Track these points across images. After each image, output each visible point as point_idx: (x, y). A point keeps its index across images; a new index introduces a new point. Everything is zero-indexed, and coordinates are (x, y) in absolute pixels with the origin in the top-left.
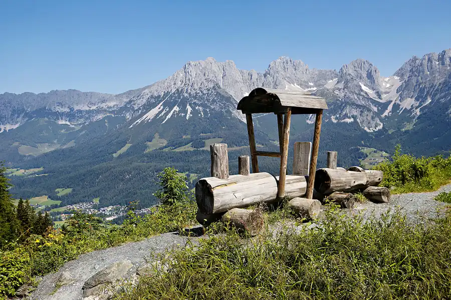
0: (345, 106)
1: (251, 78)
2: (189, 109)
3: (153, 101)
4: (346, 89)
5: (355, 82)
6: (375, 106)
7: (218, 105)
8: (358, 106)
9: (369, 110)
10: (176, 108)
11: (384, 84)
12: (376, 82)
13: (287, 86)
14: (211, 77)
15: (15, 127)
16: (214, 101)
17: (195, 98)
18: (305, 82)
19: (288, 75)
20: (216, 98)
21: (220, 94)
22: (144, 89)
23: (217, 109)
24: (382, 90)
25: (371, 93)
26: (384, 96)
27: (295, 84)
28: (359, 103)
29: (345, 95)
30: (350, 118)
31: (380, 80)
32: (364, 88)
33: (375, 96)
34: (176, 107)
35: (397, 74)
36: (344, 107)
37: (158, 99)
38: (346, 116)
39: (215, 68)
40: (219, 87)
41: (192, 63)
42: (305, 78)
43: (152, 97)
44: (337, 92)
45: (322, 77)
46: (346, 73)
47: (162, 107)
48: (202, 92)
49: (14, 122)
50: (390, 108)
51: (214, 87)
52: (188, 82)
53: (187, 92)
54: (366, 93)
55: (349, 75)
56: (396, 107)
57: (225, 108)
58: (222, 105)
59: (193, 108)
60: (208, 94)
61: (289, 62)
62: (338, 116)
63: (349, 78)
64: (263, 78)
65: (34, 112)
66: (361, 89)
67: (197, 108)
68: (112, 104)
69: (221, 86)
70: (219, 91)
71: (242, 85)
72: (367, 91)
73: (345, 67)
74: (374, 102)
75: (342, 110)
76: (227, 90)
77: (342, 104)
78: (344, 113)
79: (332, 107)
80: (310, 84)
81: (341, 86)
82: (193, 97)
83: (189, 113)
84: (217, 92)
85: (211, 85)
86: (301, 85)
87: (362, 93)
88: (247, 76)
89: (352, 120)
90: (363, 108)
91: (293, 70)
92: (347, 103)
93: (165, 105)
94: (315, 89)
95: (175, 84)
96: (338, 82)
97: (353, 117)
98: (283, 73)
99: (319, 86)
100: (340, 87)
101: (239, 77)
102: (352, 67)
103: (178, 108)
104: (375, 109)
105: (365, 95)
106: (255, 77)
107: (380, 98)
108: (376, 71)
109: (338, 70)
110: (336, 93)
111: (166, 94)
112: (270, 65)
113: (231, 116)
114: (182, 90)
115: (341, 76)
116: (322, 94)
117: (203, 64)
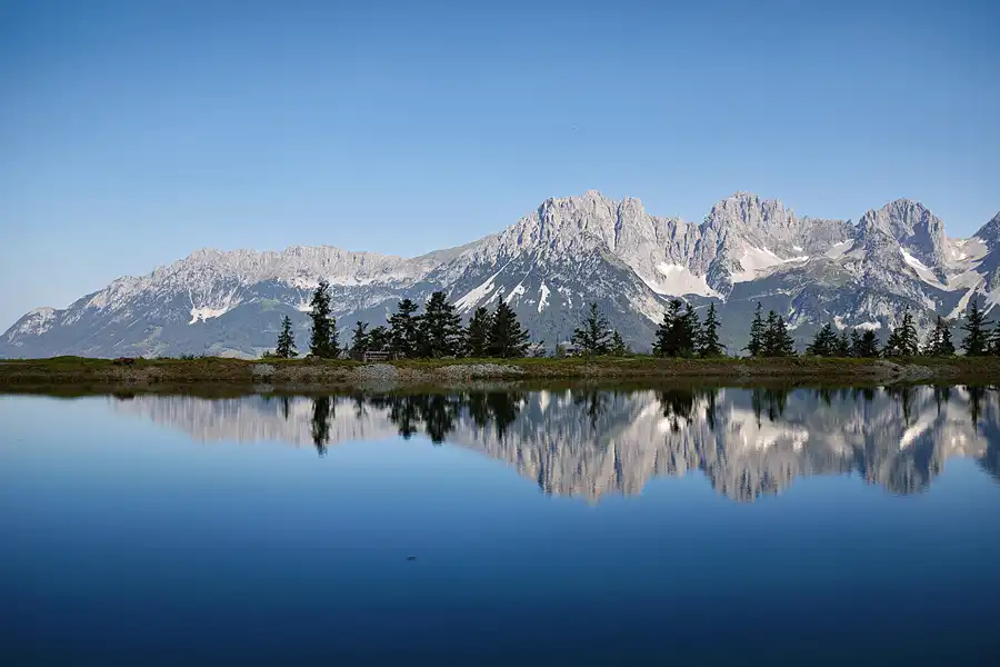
0: (865, 296)
1: (674, 234)
2: (545, 290)
3: (477, 272)
4: (869, 261)
5: (891, 248)
6: (931, 298)
7: (602, 285)
8: (891, 297)
9: (917, 307)
10: (519, 289)
11: (953, 253)
12: (936, 249)
13: (746, 252)
14: (592, 229)
15: (218, 313)
16: (594, 277)
17: (558, 269)
18: (784, 243)
19: (751, 230)
20: (598, 272)
21: (607, 263)
22: (465, 248)
23: (600, 292)
24: (948, 264)
25: (926, 273)
26: (951, 278)
27: (765, 248)
28: (895, 291)
29: (867, 274)
30: (872, 321)
31: (946, 243)
32: (909, 259)
33: (933, 277)
34: (519, 286)
35: (982, 233)
36: (861, 299)
37: (487, 270)
38: (866, 317)
39: (601, 212)
40: (607, 250)
41: (556, 202)
42: (787, 235)
43: (474, 265)
44: (850, 267)
45: (818, 235)
46: (871, 229)
47: (492, 286)
48: (572, 258)
49: (215, 304)
50: (964, 303)
51: (596, 250)
52: (546, 238)
53: (542, 258)
54: (913, 271)
55: (879, 231)
56: (976, 301)
57: (615, 293)
58: (611, 285)
59: (553, 291)
60: (583, 262)
61: (754, 203)
62: (849, 315)
63: (877, 238)
64: (698, 235)
65: (254, 288)
66: (902, 262)
67: (560, 290)
68: (399, 276)
69: (612, 248)
70: (605, 256)
71: (654, 246)
72: (915, 266)
73: (872, 215)
74: (927, 289)
75: (857, 306)
76: (624, 257)
77: (859, 292)
78: (862, 310)
79: (838, 296)
80: (795, 248)
81: (860, 254)
82: (554, 267)
83: (543, 298)
84: (602, 260)
85: (590, 246)
86: (776, 251)
87: (905, 271)
88: (664, 230)
89: (878, 325)
90: (903, 302)
91: (762, 219)
92: (867, 290)
93: (497, 282)
94: (805, 258)
95: (520, 241)
96: (854, 247)
97: (880, 319)
98: (739, 223)
99: (813, 253)
100: (858, 257)
101: (648, 231)
102: (887, 215)
103: (523, 289)
104: (931, 305)
105: (909, 274)
106: (681, 231)
107: (942, 278)
108: (936, 225)
109: (856, 222)
110: (850, 269)
111: (503, 259)
112: (714, 209)
113: (627, 309)
114: (533, 253)
115: (860, 234)
116: (819, 269)
117: (578, 202)
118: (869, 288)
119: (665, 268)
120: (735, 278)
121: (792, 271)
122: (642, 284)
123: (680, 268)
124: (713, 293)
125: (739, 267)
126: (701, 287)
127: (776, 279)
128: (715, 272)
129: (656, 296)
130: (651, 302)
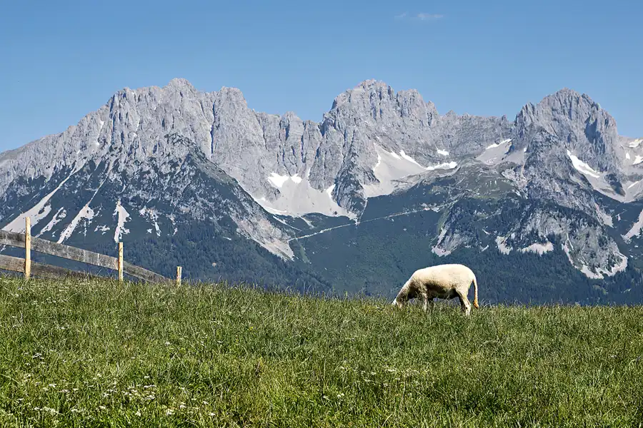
0: (532, 210)
1: (287, 136)
2: (122, 213)
3: (23, 191)
4: (531, 168)
5: (556, 150)
6: (607, 211)
7: (199, 204)
8: (565, 212)
9: (593, 222)
10: (86, 212)
11: (628, 156)
12: (608, 149)
13: (379, 158)
14: (181, 129)
16: (188, 194)
17: (138, 185)
18: (427, 147)
19: (383, 129)
20: (193, 187)
21: (204, 175)
23: (198, 214)
24: (624, 170)
25: (597, 179)
26: (628, 186)
27: (402, 153)
28: (566, 203)
29: (531, 183)
30: (543, 242)
31: (619, 144)
32: (577, 164)
33: (607, 186)
34: (86, 208)
36: (528, 216)
37: (37, 187)
38: (534, 237)
39: (190, 107)
40: (203, 158)
41: (132, 93)
42: (427, 137)
43: (21, 181)
44: (508, 175)
45: (472, 134)
46: (532, 125)
47: (48, 209)
48: (156, 169)
51: (188, 157)
52: (119, 144)
53: (116, 169)
54: (584, 178)
55: (541, 130)
57: (217, 213)
58: (211, 204)
59: (133, 212)
60: (172, 174)
61: (385, 95)
62: (513, 236)
63: (539, 138)
64: (318, 135)
66: (570, 168)
67: (142, 212)
69: (209, 155)
70: (201, 166)
71: (261, 152)
72: (586, 173)
73: (530, 109)
75: (524, 221)
76: (223, 166)
77: (523, 206)
78: (529, 228)
79: (499, 212)
80: (439, 152)
81: (520, 157)
82: (133, 182)
83: (121, 224)
84: (198, 171)
85: (181, 152)
86: (416, 155)
87: (574, 179)
88: (275, 130)
89: (549, 247)
90: (576, 217)
91: (397, 115)
93: (55, 203)
94: (453, 165)
95: (84, 147)
96: (512, 149)
97: (552, 238)
98: (369, 122)
99: (462, 158)
100: (518, 162)
101: (254, 132)
102: (548, 110)
103: (92, 212)
104: (608, 220)
105: (580, 182)
106: (296, 131)
107: (618, 189)
108: (607, 122)
109: (511, 119)
110: (508, 176)
111: (60, 174)
112: (335, 103)
113: (232, 233)
114: (102, 164)
115: (520, 133)
116: (476, 177)
117: (160, 95)
118: (536, 202)
119: (277, 180)
120: (369, 191)
121: (439, 182)
122: (251, 202)
123: (296, 179)
124: (341, 212)
125: (372, 178)
126: (326, 203)
127: (419, 193)
128: (346, 183)
129: (270, 217)
130: (264, 225)
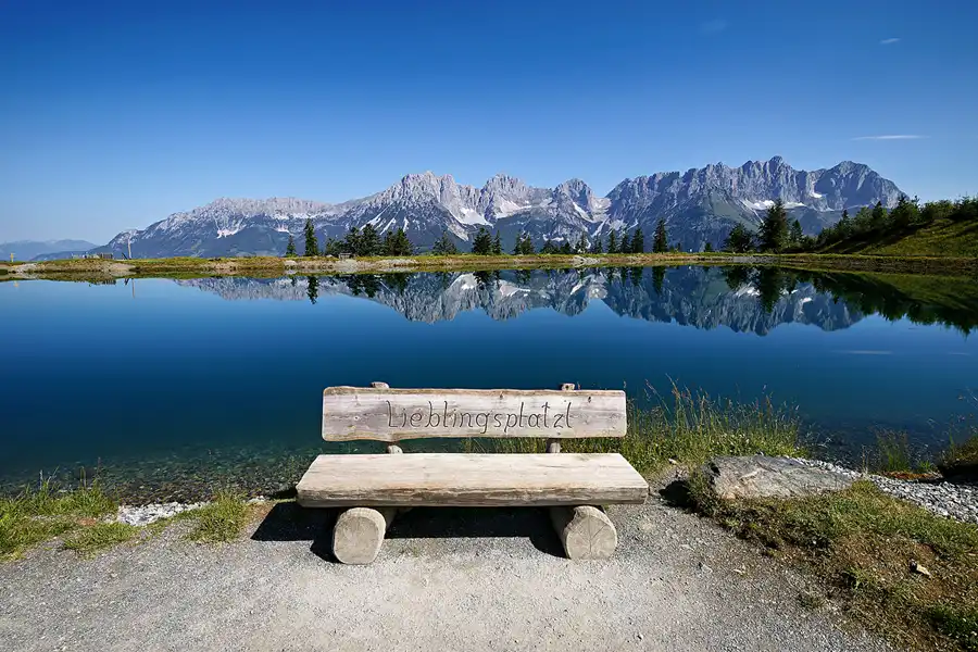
0: (557, 225)
1: (469, 194)
2: (406, 222)
3: (371, 212)
4: (559, 209)
6: (586, 226)
7: (434, 219)
8: (570, 226)
9: (580, 230)
10: (393, 221)
11: (596, 205)
12: (589, 203)
13: (503, 203)
14: (429, 191)
15: (233, 233)
16: (431, 215)
17: (412, 211)
18: (521, 200)
19: (505, 192)
20: (433, 213)
21: (436, 208)
22: (365, 199)
23: (433, 222)
24: (594, 210)
25: (584, 214)
26: (595, 217)
27: (512, 201)
28: (571, 222)
29: (558, 215)
30: (560, 237)
31: (593, 200)
32: (577, 208)
33: (587, 216)
34: (393, 219)
35: (609, 196)
36: (555, 226)
37: (376, 211)
38: (557, 235)
39: (434, 182)
40: (437, 201)
41: (411, 176)
42: (522, 195)
43: (370, 208)
44: (551, 211)
45: (535, 196)
46: (561, 192)
47: (380, 219)
48: (419, 206)
49: (230, 227)
50: (600, 228)
51: (431, 201)
52: (406, 195)
53: (404, 205)
54: (579, 213)
55: (564, 194)
56: (606, 228)
57: (441, 223)
58: (439, 219)
59: (410, 222)
60: (425, 207)
61: (507, 179)
62: (549, 234)
63: (563, 197)
64: (480, 194)
65: (252, 219)
66: (574, 209)
67: (414, 221)
68: (331, 213)
69: (439, 200)
70: (436, 204)
71: (459, 200)
72: (579, 211)
73: (561, 186)
74: (585, 222)
75: (554, 229)
76: (444, 205)
77: (554, 223)
78: (555, 232)
79: (545, 225)
80: (526, 202)
81: (555, 205)
83: (406, 226)
84: (434, 206)
85: (429, 199)
86: (517, 202)
87: (575, 213)
88: (464, 191)
89: (562, 239)
90: (573, 228)
91: (510, 187)
92: (558, 222)
93: (382, 217)
94: (530, 207)
95: (393, 196)
96: (553, 201)
97: (563, 236)
98: (500, 189)
99: (534, 204)
100: (554, 207)
101: (456, 193)
102: (568, 186)
103: (395, 221)
104: (586, 229)
105: (577, 214)
106: (473, 192)
107: (591, 218)
108: (589, 192)
109: (554, 189)
111: (385, 205)
112: (488, 182)
113: (446, 230)
114: (400, 202)
115: (556, 195)
116: (537, 213)
117: (422, 176)
118: (559, 221)
119: (464, 211)
120: (498, 216)
121: (525, 213)
122: (454, 219)
123: (472, 211)
124: (487, 223)
125: (500, 211)
126: (482, 221)
127: (516, 217)
128: (488, 213)
129: (460, 224)
130: (458, 227)
